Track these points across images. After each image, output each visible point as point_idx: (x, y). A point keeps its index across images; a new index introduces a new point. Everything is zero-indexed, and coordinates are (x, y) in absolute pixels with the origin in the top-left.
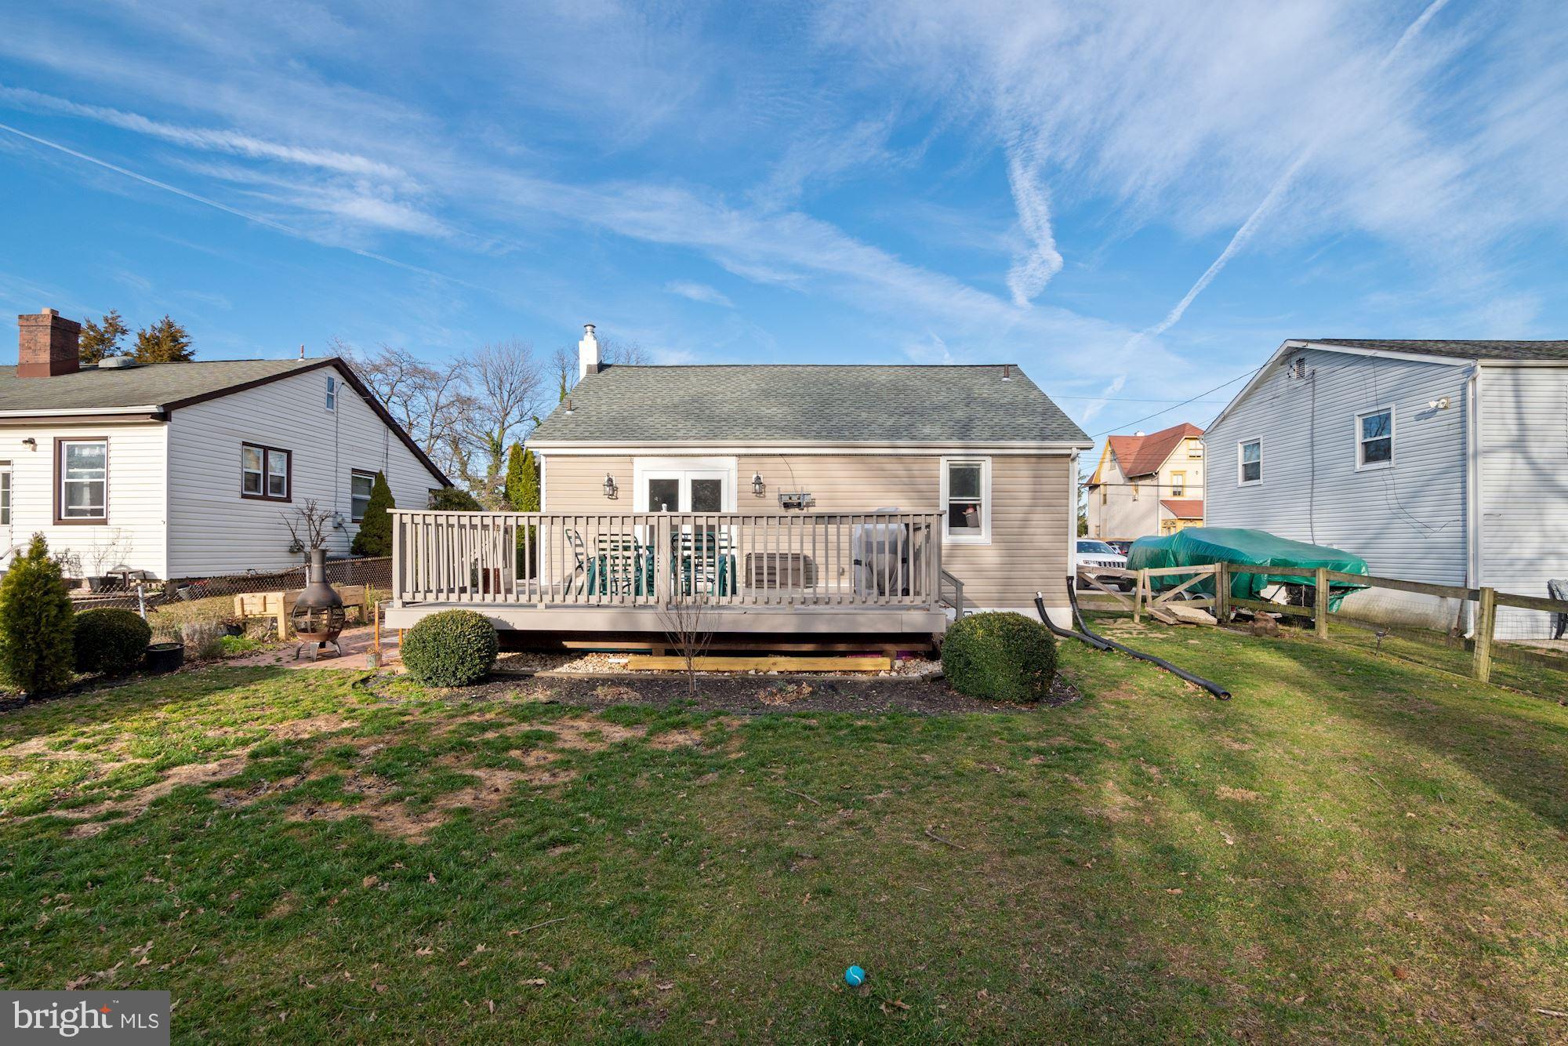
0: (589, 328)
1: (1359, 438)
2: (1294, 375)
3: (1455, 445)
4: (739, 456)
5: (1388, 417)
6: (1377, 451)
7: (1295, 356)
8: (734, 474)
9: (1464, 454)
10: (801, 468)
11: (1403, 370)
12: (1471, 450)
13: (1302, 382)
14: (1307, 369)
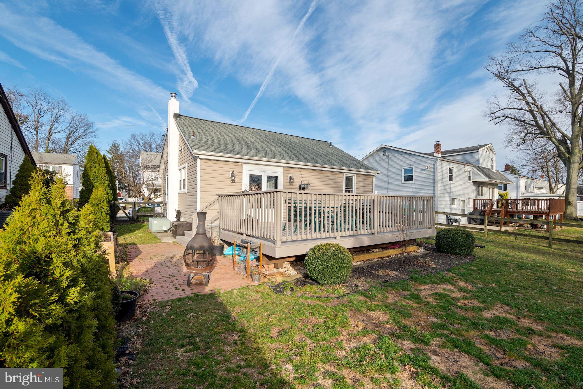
0: (173, 95)
1: (403, 175)
2: (382, 155)
3: (432, 179)
4: (284, 167)
5: (412, 169)
6: (409, 178)
7: (383, 149)
8: (282, 174)
9: (434, 181)
10: (304, 173)
11: (417, 158)
12: (436, 180)
13: (385, 157)
14: (387, 154)
